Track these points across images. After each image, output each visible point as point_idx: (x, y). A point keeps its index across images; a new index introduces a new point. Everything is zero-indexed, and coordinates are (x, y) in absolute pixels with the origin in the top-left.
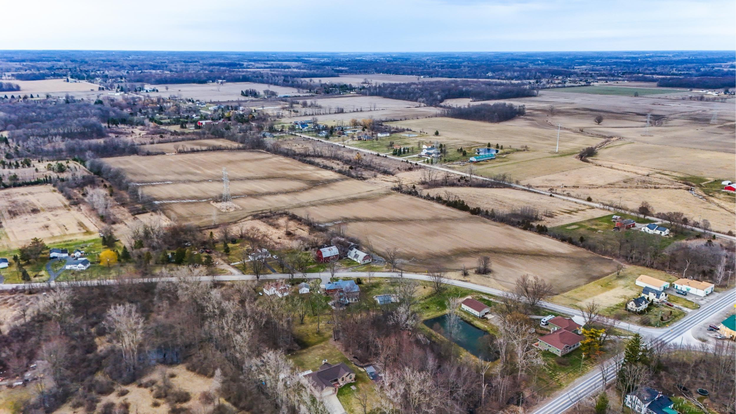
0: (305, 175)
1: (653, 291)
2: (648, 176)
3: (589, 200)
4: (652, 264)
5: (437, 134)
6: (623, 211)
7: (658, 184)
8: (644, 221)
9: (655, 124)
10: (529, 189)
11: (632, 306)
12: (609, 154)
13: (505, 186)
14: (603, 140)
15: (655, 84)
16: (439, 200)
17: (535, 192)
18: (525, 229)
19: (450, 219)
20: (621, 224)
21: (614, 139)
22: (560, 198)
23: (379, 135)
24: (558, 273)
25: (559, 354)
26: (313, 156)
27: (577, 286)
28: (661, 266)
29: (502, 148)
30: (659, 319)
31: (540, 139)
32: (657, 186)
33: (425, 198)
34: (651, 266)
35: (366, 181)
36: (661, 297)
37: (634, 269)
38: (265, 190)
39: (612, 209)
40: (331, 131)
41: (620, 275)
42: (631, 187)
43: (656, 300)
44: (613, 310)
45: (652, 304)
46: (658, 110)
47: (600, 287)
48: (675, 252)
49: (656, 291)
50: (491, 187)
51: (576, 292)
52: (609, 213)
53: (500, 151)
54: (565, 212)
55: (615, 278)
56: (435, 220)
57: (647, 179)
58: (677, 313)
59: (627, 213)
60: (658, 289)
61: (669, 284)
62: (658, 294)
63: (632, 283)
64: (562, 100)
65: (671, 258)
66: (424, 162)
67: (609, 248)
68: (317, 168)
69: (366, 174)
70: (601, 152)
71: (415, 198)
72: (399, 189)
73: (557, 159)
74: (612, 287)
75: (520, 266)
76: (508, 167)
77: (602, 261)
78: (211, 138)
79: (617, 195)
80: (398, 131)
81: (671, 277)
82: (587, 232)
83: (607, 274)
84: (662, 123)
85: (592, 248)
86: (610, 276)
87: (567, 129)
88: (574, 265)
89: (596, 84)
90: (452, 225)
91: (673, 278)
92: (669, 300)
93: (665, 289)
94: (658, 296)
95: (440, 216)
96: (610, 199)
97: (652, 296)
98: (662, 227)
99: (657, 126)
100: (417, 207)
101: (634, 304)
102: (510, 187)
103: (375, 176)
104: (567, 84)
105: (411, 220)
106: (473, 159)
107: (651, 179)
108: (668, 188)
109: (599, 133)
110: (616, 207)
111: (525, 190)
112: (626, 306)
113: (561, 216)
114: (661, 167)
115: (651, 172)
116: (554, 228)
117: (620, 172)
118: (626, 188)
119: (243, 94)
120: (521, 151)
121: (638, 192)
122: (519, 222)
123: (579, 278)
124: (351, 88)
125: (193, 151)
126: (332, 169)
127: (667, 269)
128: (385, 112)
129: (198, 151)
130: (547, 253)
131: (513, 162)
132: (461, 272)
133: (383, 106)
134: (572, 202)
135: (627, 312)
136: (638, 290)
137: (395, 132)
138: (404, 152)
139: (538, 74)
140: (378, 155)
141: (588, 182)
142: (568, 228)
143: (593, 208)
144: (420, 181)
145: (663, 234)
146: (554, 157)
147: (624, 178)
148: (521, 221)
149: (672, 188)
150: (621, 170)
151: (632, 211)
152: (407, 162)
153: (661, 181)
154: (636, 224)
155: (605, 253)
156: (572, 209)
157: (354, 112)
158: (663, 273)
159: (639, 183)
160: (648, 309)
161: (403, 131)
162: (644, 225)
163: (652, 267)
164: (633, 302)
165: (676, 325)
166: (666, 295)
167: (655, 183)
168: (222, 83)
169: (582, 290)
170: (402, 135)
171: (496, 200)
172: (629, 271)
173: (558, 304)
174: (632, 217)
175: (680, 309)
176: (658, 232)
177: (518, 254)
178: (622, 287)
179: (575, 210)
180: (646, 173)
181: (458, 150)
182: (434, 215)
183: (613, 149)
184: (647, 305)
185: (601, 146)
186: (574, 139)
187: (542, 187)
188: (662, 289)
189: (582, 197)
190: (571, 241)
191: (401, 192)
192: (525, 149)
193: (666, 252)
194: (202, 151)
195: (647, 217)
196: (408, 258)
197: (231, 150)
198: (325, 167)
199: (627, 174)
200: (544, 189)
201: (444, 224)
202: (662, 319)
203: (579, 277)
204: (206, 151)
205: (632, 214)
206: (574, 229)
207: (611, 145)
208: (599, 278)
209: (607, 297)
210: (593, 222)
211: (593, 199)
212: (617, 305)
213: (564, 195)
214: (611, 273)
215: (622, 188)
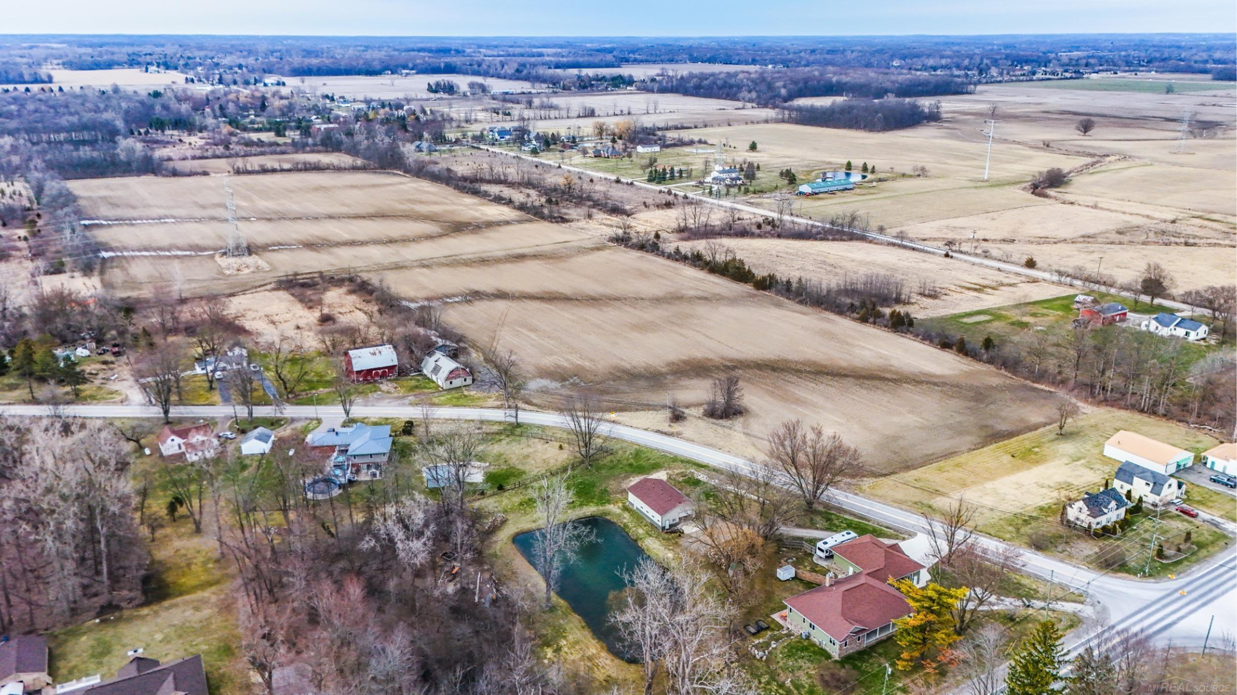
0: (451, 212)
1: (1143, 473)
2: (1173, 222)
3: (1031, 264)
4: (1156, 404)
5: (753, 147)
6: (1103, 289)
7: (1195, 237)
8: (1150, 309)
9: (1201, 136)
10: (902, 242)
11: (1078, 513)
12: (1096, 184)
13: (852, 237)
14: (1089, 160)
15: (1209, 76)
16: (696, 260)
17: (914, 249)
18: (864, 320)
19: (706, 299)
20: (1091, 312)
21: (1112, 158)
22: (966, 261)
23: (640, 149)
24: (911, 419)
25: (835, 652)
26: (489, 182)
27: (948, 455)
28: (1175, 409)
29: (873, 171)
30: (1152, 552)
31: (957, 157)
32: (1191, 241)
33: (669, 257)
34: (1152, 411)
35: (567, 225)
36: (1165, 491)
37: (1108, 416)
38: (347, 237)
39: (1078, 283)
40: (548, 142)
41: (1066, 428)
42: (1131, 242)
43: (1151, 498)
44: (1026, 522)
45: (1137, 510)
46: (1209, 114)
47: (1007, 458)
48: (1214, 377)
49: (1154, 475)
50: (822, 239)
51: (940, 469)
52: (1070, 292)
53: (870, 176)
54: (969, 289)
55: (1052, 436)
56: (674, 298)
57: (1171, 227)
58: (1206, 537)
59: (1113, 291)
60: (1160, 469)
61: (1191, 455)
62: (1157, 483)
63: (1096, 451)
64: (1024, 99)
65: (1205, 389)
66: (703, 194)
67: (1051, 365)
68: (483, 201)
69: (573, 212)
70: (1078, 181)
71: (650, 257)
72: (623, 240)
73: (983, 190)
74: (1039, 461)
75: (820, 400)
76: (873, 203)
77: (1028, 396)
78: (319, 152)
79: (1095, 256)
80: (681, 143)
81: (1201, 436)
82: (1008, 329)
83: (1035, 427)
84: (1215, 134)
85: (1011, 365)
86: (1041, 430)
87: (1019, 143)
88: (955, 404)
89: (1094, 76)
90: (701, 309)
91: (1205, 439)
92: (1187, 500)
93: (1181, 469)
94: (1157, 490)
95: (684, 292)
96: (1080, 263)
97: (1140, 488)
98: (1193, 322)
99: (1205, 138)
100: (643, 274)
101: (1085, 509)
102: (863, 238)
103: (590, 216)
104: (1039, 76)
105: (617, 299)
106: (805, 188)
107: (1182, 228)
108: (1215, 245)
109: (1081, 150)
110: (1088, 280)
111: (894, 245)
112: (1064, 513)
113: (958, 296)
114: (1205, 207)
115: (1181, 216)
116: (932, 320)
117: (1113, 215)
118: (1120, 243)
119: (430, 89)
120: (911, 176)
121: (1145, 252)
122: (852, 305)
123: (961, 433)
124: (630, 82)
125: (264, 171)
126: (509, 202)
127: (1193, 419)
128: (673, 116)
129: (274, 171)
130: (896, 373)
131: (887, 194)
132: (667, 414)
133: (673, 107)
134: (992, 268)
135: (1062, 530)
136: (1107, 469)
137: (674, 145)
138: (672, 177)
139: (985, 61)
140: (618, 181)
141: (1039, 231)
142: (965, 320)
143: (1035, 281)
144: (674, 225)
145: (1193, 336)
146: (976, 187)
147: (1120, 226)
148: (857, 303)
149: (1226, 246)
150: (1116, 211)
151: (1123, 288)
152: (669, 193)
153: (1201, 233)
154: (1130, 315)
155: (1041, 376)
156: (985, 282)
157: (615, 115)
158: (1182, 428)
159: (1151, 235)
160: (1125, 524)
161: (691, 143)
162: (1147, 316)
163: (1155, 413)
164: (1081, 504)
165: (1198, 571)
166: (1180, 486)
167: (1188, 236)
168: (407, 74)
169: (958, 465)
170: (687, 149)
171: (824, 262)
172: (1092, 422)
173: (883, 499)
174: (1124, 301)
175: (1216, 525)
176: (1180, 332)
177: (827, 374)
178: (1066, 460)
179: (994, 284)
180: (1171, 217)
181: (782, 174)
182: (672, 290)
183: (1103, 175)
184: (1122, 511)
185: (1080, 171)
186: (1030, 157)
187: (935, 239)
188: (1172, 469)
189: (1013, 259)
190: (963, 349)
191: (626, 246)
192: (922, 173)
193: (1194, 377)
194: (282, 170)
195: (1157, 301)
196: (563, 379)
197: (338, 169)
198: (498, 200)
199: (1127, 218)
200: (935, 244)
201: (685, 308)
202: (1160, 554)
203: (959, 431)
204: (289, 170)
205: (1124, 294)
206: (979, 323)
207: (1103, 168)
208: (1011, 435)
209: (1020, 486)
210: (1028, 309)
211: (1039, 264)
212: (1042, 509)
213: (976, 255)
214: (1045, 425)
215: (1112, 243)
